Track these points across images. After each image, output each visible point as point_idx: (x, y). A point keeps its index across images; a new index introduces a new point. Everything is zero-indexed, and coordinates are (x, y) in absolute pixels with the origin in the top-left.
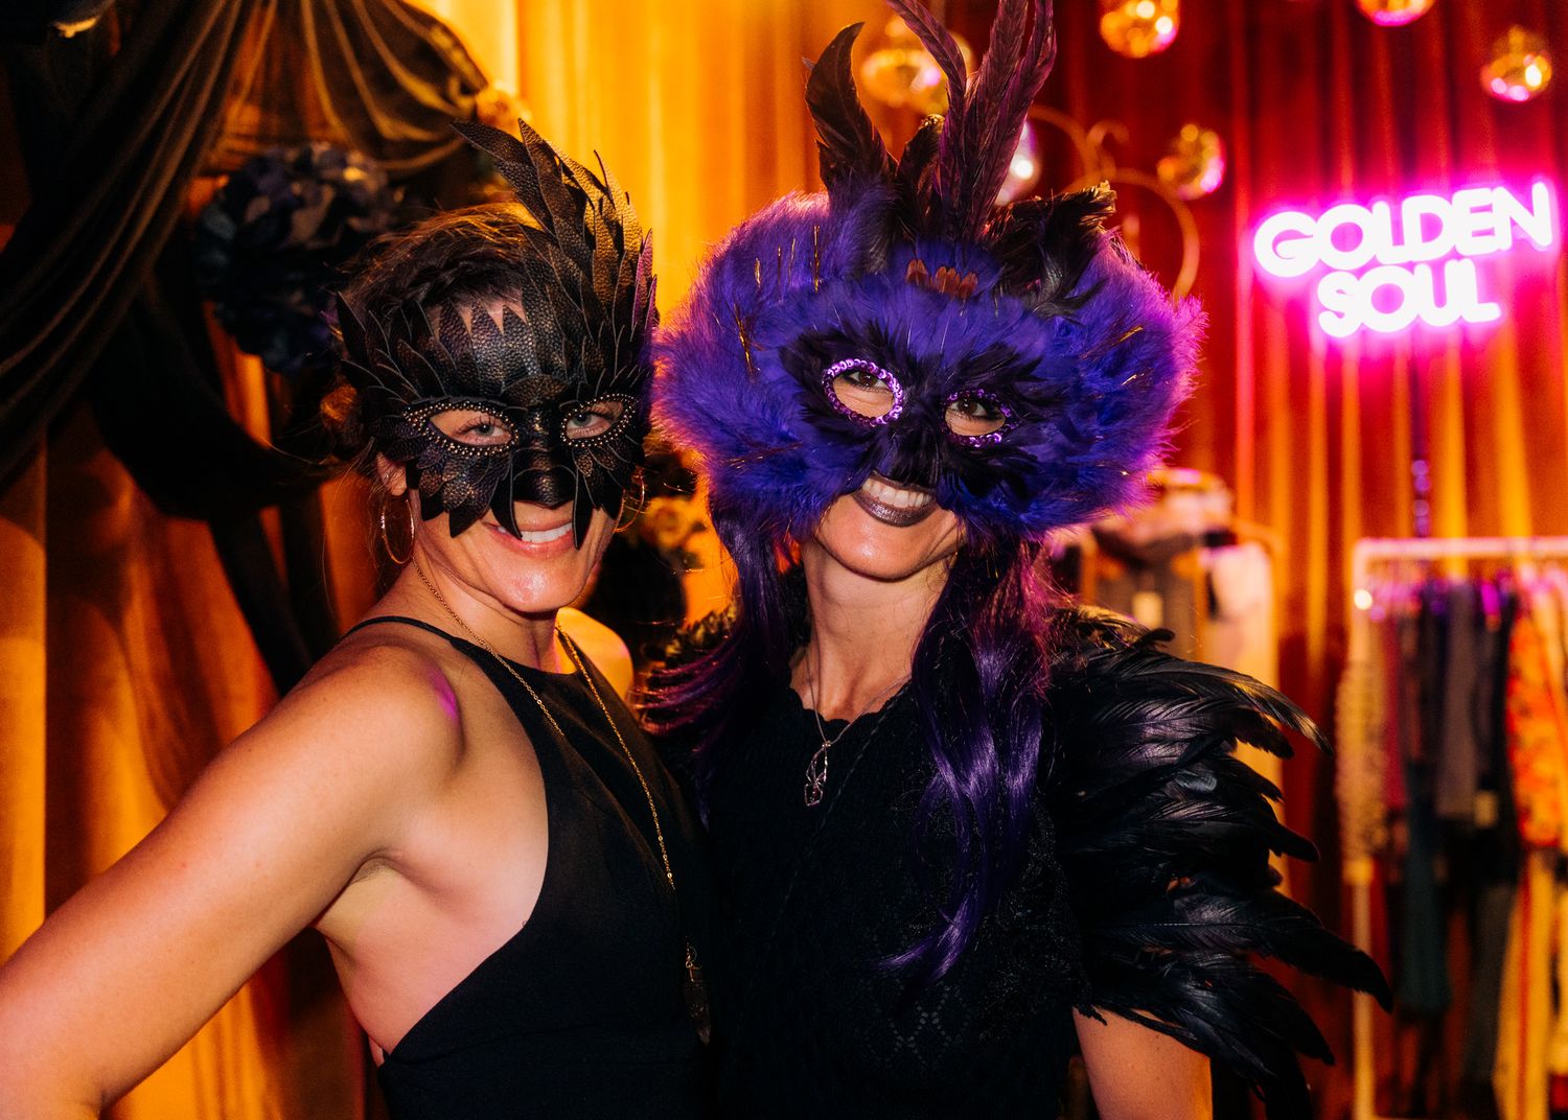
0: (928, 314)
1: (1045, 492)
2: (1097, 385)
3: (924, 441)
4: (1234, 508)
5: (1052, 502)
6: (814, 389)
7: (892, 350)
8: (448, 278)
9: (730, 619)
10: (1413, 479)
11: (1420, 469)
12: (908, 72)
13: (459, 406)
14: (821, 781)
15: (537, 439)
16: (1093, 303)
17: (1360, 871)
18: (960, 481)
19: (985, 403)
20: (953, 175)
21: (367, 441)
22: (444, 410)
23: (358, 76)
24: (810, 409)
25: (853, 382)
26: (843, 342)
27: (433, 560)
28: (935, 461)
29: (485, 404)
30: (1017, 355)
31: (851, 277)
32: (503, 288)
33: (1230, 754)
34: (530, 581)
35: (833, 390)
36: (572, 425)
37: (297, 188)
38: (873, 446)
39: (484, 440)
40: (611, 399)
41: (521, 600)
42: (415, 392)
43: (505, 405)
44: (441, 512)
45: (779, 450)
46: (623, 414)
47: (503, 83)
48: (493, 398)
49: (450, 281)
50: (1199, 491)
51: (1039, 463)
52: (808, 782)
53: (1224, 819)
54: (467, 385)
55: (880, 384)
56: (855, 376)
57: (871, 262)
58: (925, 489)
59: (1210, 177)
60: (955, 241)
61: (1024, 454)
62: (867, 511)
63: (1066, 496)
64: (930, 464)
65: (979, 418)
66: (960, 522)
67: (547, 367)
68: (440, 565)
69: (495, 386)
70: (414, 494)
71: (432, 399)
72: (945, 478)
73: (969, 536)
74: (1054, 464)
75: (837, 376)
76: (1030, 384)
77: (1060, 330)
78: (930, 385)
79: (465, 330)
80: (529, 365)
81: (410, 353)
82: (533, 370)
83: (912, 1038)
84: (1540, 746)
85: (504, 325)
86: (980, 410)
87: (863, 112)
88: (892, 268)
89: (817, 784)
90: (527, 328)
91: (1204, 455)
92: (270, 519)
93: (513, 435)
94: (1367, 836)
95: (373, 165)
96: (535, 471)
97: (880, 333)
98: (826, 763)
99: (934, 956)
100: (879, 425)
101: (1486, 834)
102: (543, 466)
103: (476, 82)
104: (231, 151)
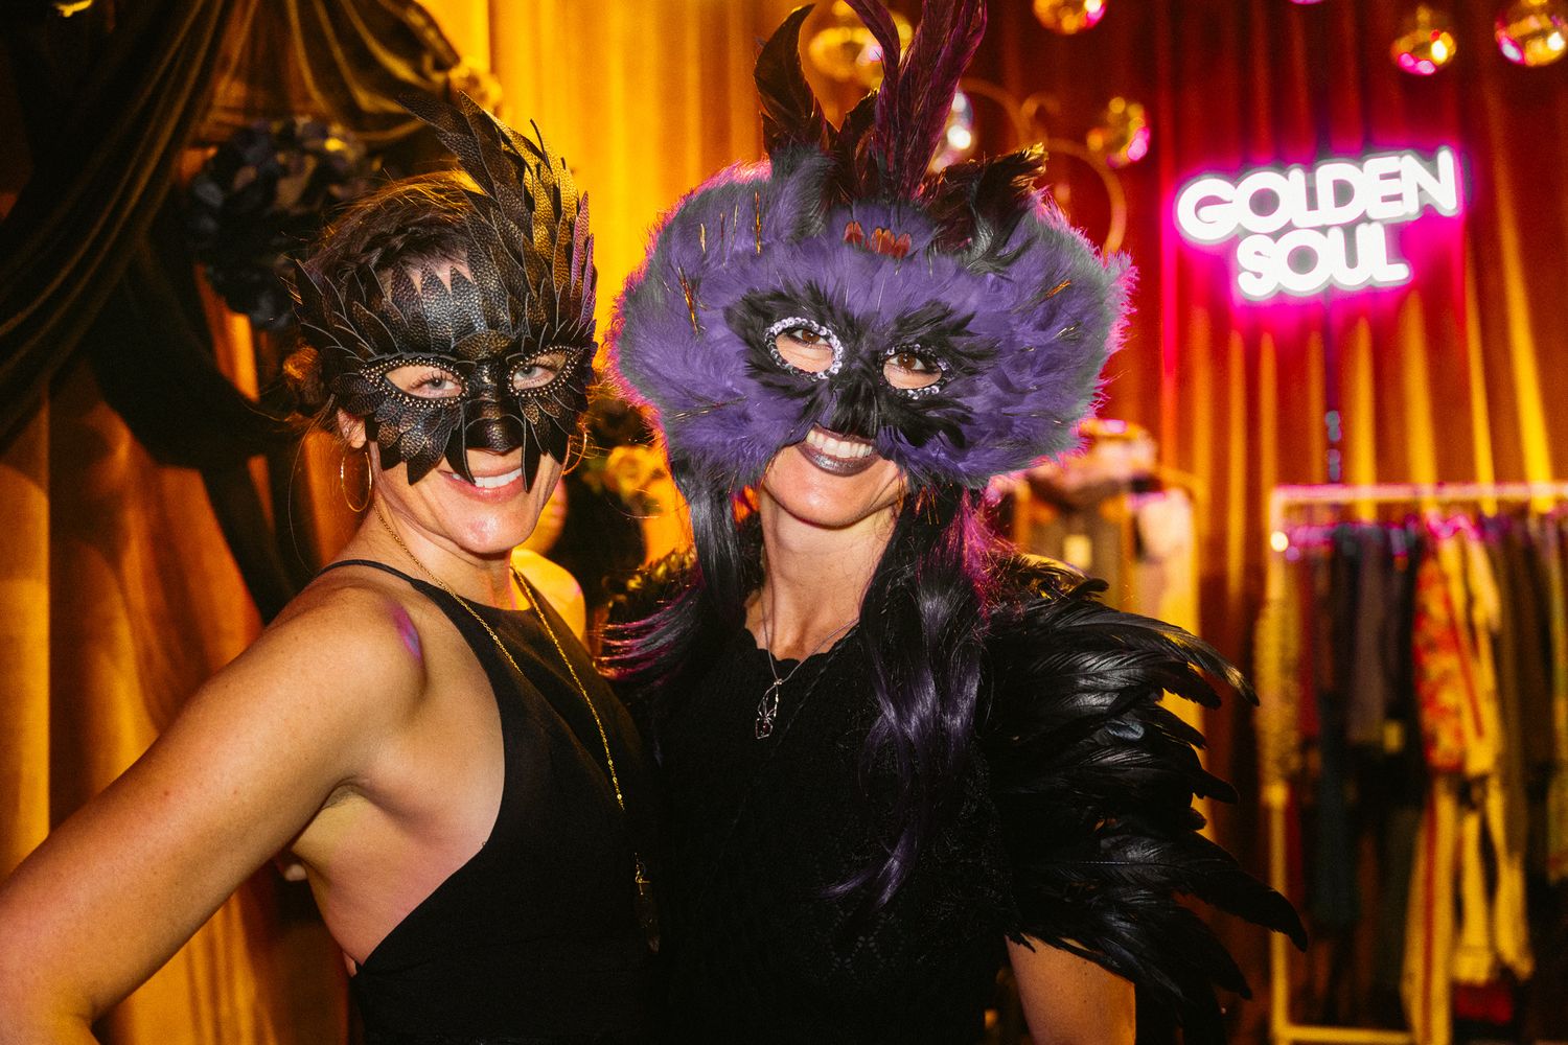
0: (864, 274)
1: (983, 441)
2: (1028, 338)
3: (862, 393)
4: (1159, 457)
5: (990, 450)
6: (757, 346)
7: (830, 309)
8: (398, 242)
9: (690, 559)
10: (1326, 429)
11: (1333, 419)
12: (852, 49)
13: (413, 362)
14: (771, 716)
15: (486, 390)
16: (1024, 259)
17: (1276, 795)
18: (899, 431)
19: (922, 357)
20: (888, 140)
21: (328, 398)
22: (398, 366)
23: (338, 53)
24: (753, 365)
25: (796, 339)
26: (786, 302)
27: (392, 507)
28: (874, 414)
29: (437, 359)
30: (951, 311)
31: (790, 240)
32: (449, 251)
33: (1157, 703)
34: (484, 524)
35: (775, 347)
36: (518, 377)
37: (281, 158)
38: (814, 400)
39: (435, 393)
40: (554, 351)
41: (476, 542)
42: (371, 350)
43: (455, 360)
44: (399, 462)
45: (723, 405)
46: (565, 366)
47: (474, 59)
48: (443, 353)
49: (400, 246)
50: (1126, 441)
51: (976, 414)
52: (759, 716)
53: (1151, 766)
54: (419, 343)
55: (822, 341)
56: (799, 334)
57: (810, 225)
58: (864, 440)
59: (1136, 147)
60: (890, 204)
61: (959, 406)
62: (811, 462)
63: (1003, 444)
64: (868, 416)
65: (917, 371)
66: (901, 471)
67: (493, 324)
68: (398, 511)
69: (445, 343)
70: (374, 446)
71: (387, 356)
72: (885, 429)
73: (910, 484)
74: (990, 415)
75: (780, 333)
76: (965, 338)
77: (992, 286)
78: (868, 341)
79: (415, 291)
80: (476, 322)
81: (365, 314)
82: (480, 326)
83: (849, 960)
84: (1445, 678)
85: (452, 285)
86: (919, 365)
87: (807, 83)
88: (831, 231)
89: (768, 720)
90: (473, 287)
91: (1130, 407)
92: (258, 467)
93: (463, 387)
94: (1282, 762)
95: (352, 136)
96: (485, 420)
97: (819, 292)
98: (777, 700)
99: (875, 885)
100: (821, 381)
101: (1395, 760)
102: (492, 415)
103: (448, 58)
104: (219, 124)
